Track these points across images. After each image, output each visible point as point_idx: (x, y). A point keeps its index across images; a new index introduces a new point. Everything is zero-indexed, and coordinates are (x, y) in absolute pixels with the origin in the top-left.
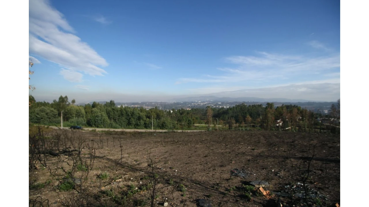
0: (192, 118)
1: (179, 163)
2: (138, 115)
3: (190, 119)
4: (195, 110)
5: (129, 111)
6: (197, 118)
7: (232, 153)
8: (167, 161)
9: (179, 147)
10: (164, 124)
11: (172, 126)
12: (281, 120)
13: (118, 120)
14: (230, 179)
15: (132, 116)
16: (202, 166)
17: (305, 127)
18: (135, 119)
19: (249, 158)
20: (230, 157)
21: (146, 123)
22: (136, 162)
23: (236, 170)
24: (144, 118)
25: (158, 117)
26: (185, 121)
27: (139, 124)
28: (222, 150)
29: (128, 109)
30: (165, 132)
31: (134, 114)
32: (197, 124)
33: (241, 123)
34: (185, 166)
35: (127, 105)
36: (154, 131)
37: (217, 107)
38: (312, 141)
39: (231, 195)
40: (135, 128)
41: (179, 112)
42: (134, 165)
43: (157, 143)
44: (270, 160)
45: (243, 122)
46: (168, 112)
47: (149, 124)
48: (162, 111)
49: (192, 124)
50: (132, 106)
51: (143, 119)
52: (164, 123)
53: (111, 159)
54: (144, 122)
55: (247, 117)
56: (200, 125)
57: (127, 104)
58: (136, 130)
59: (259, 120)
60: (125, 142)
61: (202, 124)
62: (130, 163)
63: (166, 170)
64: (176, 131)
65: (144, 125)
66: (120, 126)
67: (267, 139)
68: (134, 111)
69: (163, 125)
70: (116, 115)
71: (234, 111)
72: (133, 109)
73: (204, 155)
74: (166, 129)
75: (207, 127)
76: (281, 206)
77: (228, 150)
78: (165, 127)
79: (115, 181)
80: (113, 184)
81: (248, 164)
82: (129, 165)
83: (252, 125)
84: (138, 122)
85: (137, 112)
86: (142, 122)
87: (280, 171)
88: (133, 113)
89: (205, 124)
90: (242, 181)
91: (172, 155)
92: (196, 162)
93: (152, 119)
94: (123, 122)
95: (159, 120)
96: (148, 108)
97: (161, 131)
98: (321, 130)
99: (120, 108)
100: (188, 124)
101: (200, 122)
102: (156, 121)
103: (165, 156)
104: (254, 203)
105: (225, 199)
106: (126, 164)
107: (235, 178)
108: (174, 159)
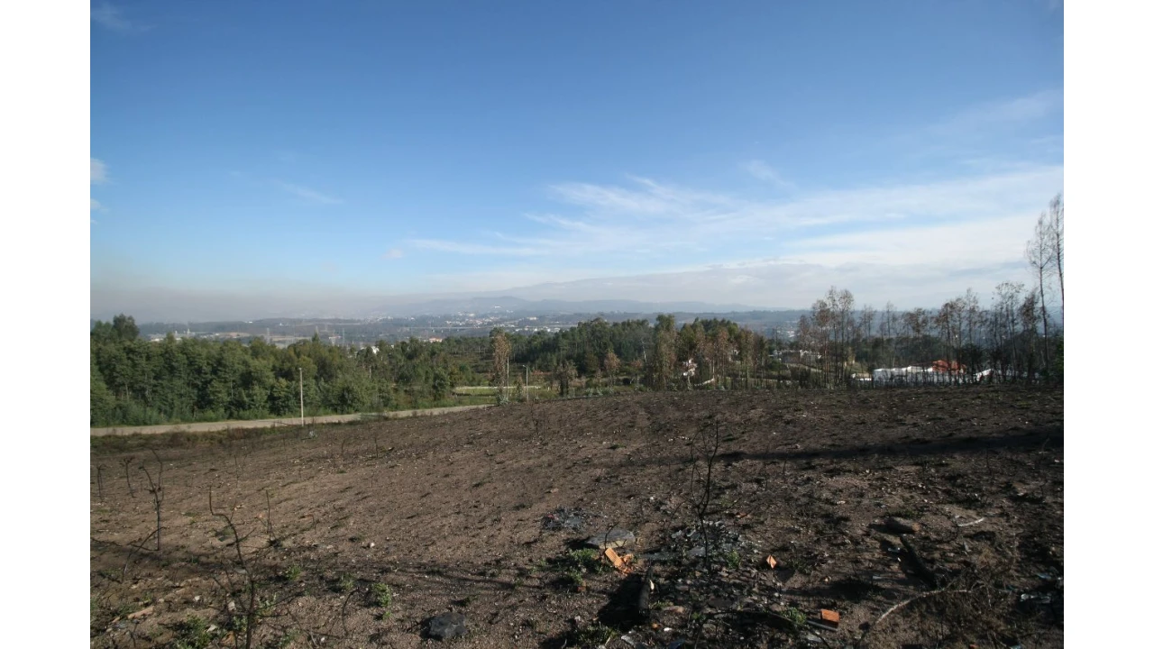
0: (445, 368)
1: (386, 519)
2: (242, 368)
3: (440, 370)
4: (458, 342)
5: (204, 356)
6: (462, 369)
7: (555, 466)
8: (345, 518)
9: (393, 467)
10: (346, 394)
11: (376, 399)
12: (694, 361)
13: (154, 392)
14: (535, 541)
15: (215, 372)
16: (461, 515)
17: (745, 376)
18: (231, 384)
19: (598, 472)
20: (550, 477)
21: (276, 395)
22: (221, 540)
23: (560, 511)
24: (267, 377)
25: (324, 370)
26: (424, 378)
27: (246, 399)
28: (529, 459)
29: (198, 349)
30: (351, 423)
31: (225, 366)
32: (466, 388)
33: (592, 374)
34: (407, 524)
35: (194, 334)
36: (309, 420)
37: (524, 331)
38: (752, 411)
39: (530, 587)
40: (231, 417)
41: (403, 350)
42: (212, 551)
43: (314, 464)
44: (650, 471)
45: (599, 373)
46: (362, 351)
47: (287, 398)
48: (339, 348)
49: (448, 388)
50: (217, 334)
51: (260, 382)
52: (349, 390)
53: (113, 543)
54: (269, 392)
55: (608, 358)
56: (474, 388)
57: (193, 327)
58: (235, 424)
59: (639, 363)
60: (182, 472)
61: (479, 385)
62: (195, 549)
63: (336, 548)
64: (391, 414)
65: (268, 406)
66: (162, 415)
67: (652, 414)
68: (224, 355)
69: (342, 399)
70: (143, 373)
71: (574, 339)
72: (217, 347)
73: (474, 483)
74: (357, 411)
75: (494, 395)
76: (653, 587)
77: (545, 459)
78: (351, 406)
79: (124, 618)
80: (115, 629)
81: (593, 490)
82: (191, 553)
83: (621, 378)
84: (240, 393)
85: (235, 360)
86: (259, 393)
87: (669, 495)
88: (219, 362)
89: (490, 385)
90: (568, 539)
91: (365, 498)
92: (443, 506)
93: (298, 381)
94: (176, 397)
95: (326, 382)
96: (282, 343)
97: (335, 418)
98: (779, 380)
99: (160, 345)
100: (434, 387)
101: (474, 379)
102: (317, 384)
103: (339, 503)
104: (588, 593)
105: (513, 600)
106: (179, 554)
107: (553, 535)
108: (371, 511)
